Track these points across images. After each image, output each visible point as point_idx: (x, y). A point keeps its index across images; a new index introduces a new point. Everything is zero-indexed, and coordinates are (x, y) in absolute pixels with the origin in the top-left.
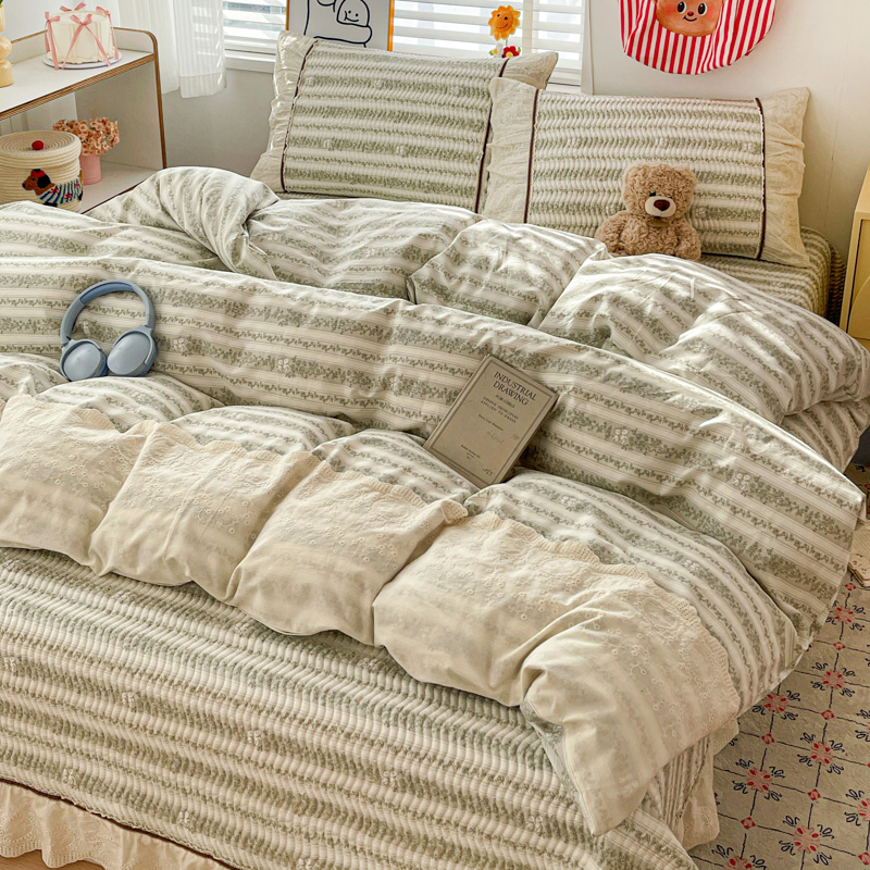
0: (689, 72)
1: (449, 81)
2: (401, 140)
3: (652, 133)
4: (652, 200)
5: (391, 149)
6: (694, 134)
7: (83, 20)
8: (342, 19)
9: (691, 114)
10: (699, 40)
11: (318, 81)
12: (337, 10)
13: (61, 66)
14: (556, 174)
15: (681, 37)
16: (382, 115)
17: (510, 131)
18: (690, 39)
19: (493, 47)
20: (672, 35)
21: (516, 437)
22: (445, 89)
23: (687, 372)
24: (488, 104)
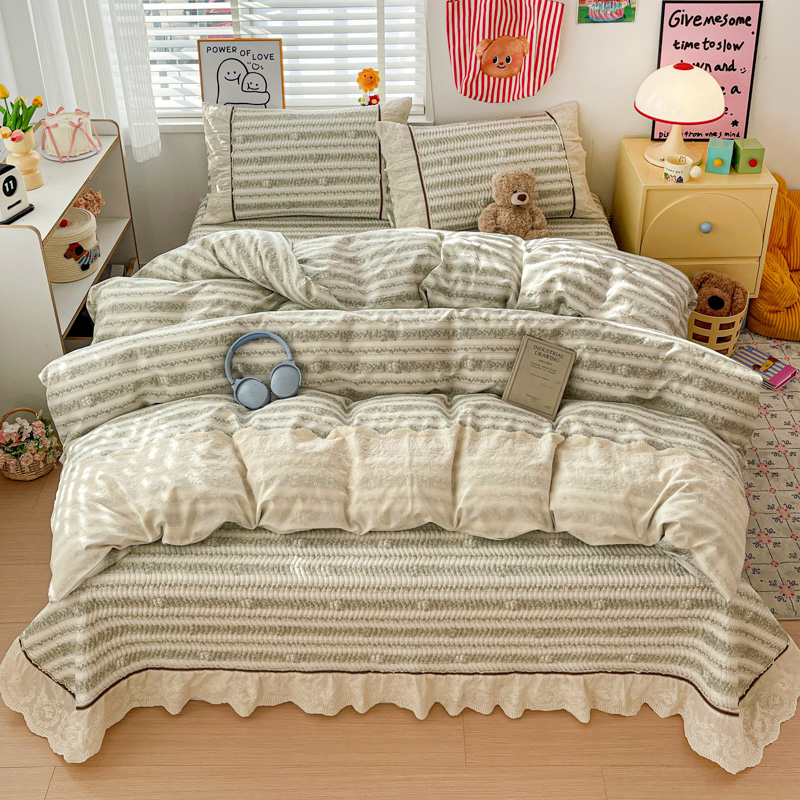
0: (503, 101)
1: (346, 128)
2: (321, 174)
3: (496, 148)
4: (516, 196)
5: (315, 181)
6: (521, 145)
7: (76, 123)
8: (245, 88)
9: (516, 131)
10: (508, 79)
11: (247, 139)
12: (241, 82)
13: (64, 159)
14: (442, 185)
15: (497, 79)
16: (304, 158)
17: (399, 158)
18: (503, 80)
19: (361, 96)
20: (492, 79)
21: (558, 383)
22: (344, 134)
23: (622, 317)
24: (376, 141)
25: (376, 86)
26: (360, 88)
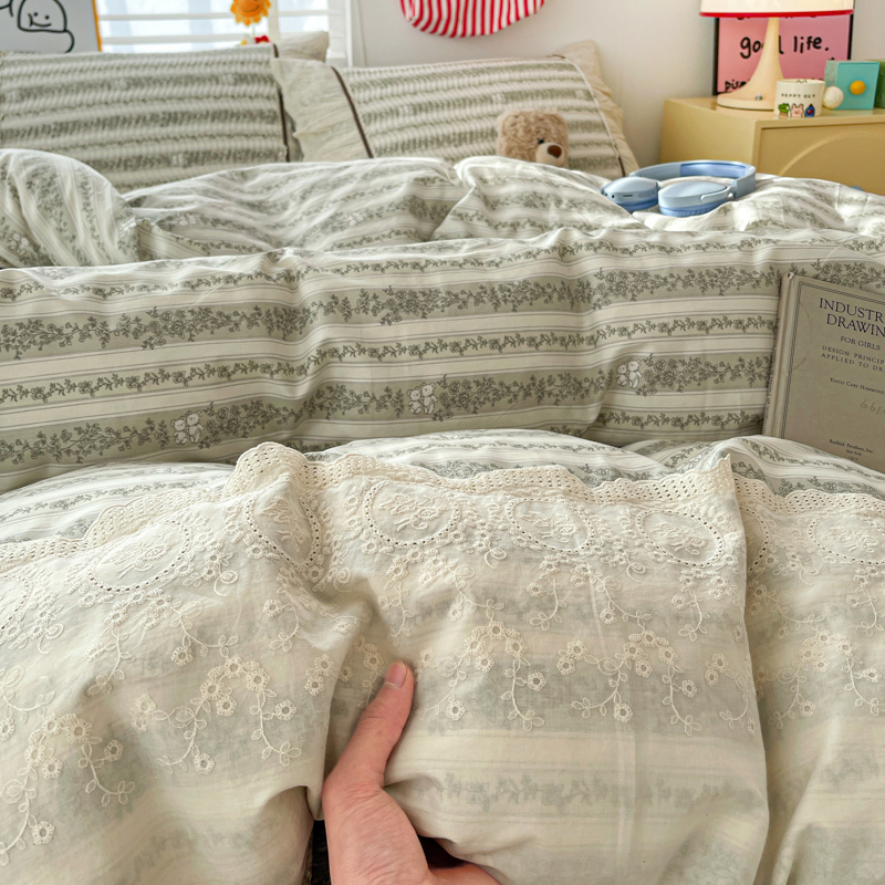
1: (217, 70)
2: (177, 147)
3: (487, 90)
4: (543, 147)
5: (165, 160)
16: (141, 120)
17: (319, 112)
22: (215, 79)
25: (266, 14)
26: (238, 21)
